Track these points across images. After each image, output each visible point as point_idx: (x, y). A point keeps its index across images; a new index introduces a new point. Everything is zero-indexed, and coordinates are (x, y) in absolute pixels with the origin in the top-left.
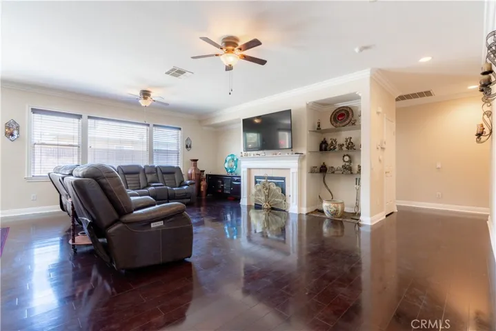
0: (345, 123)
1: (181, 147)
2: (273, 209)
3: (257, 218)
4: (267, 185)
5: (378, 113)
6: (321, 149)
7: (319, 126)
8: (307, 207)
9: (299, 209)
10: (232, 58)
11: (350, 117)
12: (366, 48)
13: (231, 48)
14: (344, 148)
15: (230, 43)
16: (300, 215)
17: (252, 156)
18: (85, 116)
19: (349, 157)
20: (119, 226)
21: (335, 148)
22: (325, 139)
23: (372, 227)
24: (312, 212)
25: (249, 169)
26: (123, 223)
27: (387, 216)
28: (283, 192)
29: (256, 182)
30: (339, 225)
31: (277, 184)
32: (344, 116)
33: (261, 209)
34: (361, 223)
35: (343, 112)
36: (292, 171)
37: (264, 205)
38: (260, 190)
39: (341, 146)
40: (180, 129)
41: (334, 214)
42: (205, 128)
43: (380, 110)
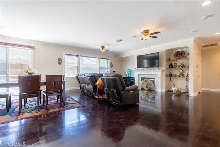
0: (181, 57)
1: (109, 66)
2: (149, 90)
3: (143, 93)
4: (147, 81)
5: (196, 53)
6: (170, 67)
7: (170, 58)
8: (165, 89)
9: (162, 90)
10: (147, 37)
11: (183, 54)
12: (195, 31)
13: (146, 34)
14: (180, 67)
15: (146, 32)
16: (162, 92)
17: (141, 70)
18: (79, 56)
19: (182, 70)
20: (124, 91)
21: (176, 67)
22: (171, 63)
23: (194, 97)
24: (167, 91)
25: (139, 75)
26: (125, 91)
27: (199, 93)
28: (154, 83)
29: (142, 80)
30: (179, 96)
31: (151, 81)
32: (180, 54)
33: (144, 90)
34: (189, 95)
35: (180, 53)
36: (158, 75)
37: (146, 88)
38: (143, 83)
39: (180, 66)
40: (109, 59)
41: (178, 92)
42: (117, 59)
43: (197, 52)
